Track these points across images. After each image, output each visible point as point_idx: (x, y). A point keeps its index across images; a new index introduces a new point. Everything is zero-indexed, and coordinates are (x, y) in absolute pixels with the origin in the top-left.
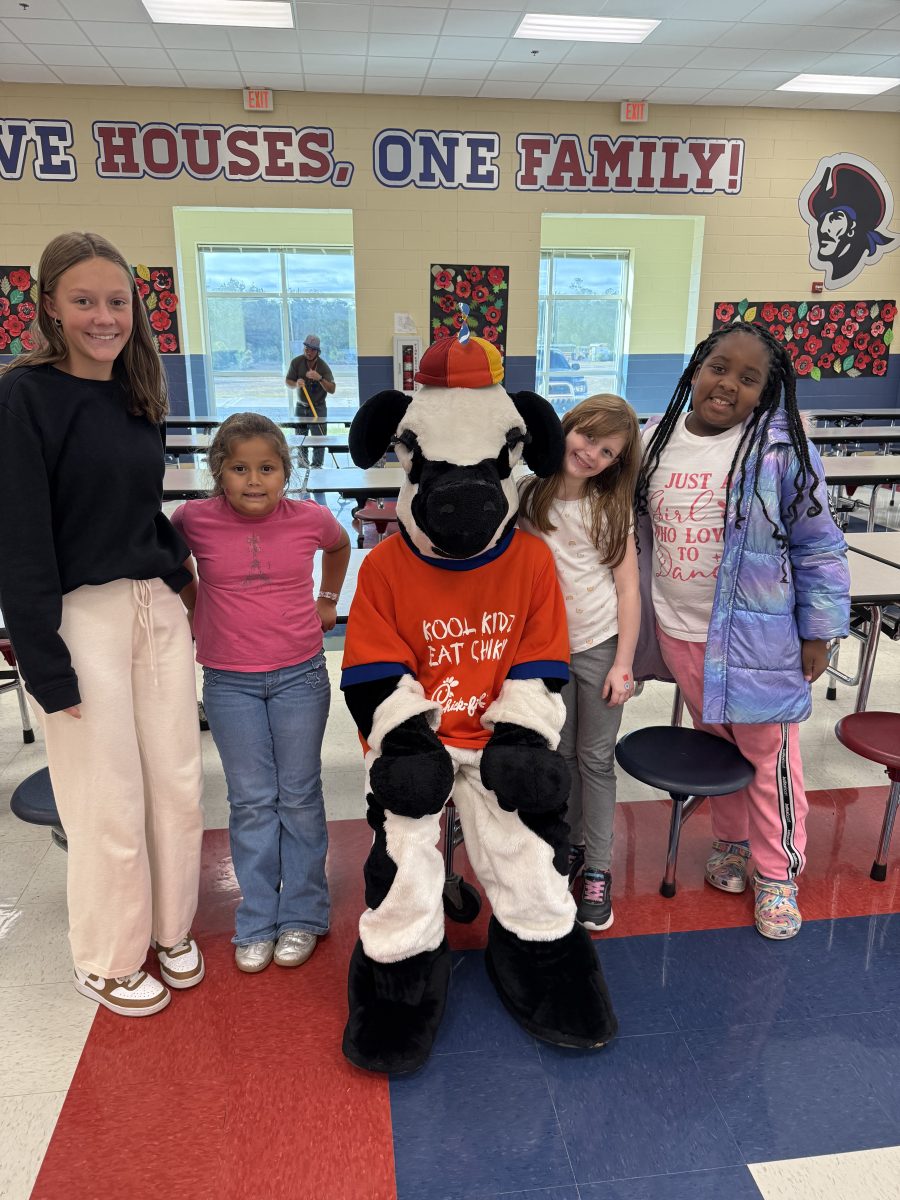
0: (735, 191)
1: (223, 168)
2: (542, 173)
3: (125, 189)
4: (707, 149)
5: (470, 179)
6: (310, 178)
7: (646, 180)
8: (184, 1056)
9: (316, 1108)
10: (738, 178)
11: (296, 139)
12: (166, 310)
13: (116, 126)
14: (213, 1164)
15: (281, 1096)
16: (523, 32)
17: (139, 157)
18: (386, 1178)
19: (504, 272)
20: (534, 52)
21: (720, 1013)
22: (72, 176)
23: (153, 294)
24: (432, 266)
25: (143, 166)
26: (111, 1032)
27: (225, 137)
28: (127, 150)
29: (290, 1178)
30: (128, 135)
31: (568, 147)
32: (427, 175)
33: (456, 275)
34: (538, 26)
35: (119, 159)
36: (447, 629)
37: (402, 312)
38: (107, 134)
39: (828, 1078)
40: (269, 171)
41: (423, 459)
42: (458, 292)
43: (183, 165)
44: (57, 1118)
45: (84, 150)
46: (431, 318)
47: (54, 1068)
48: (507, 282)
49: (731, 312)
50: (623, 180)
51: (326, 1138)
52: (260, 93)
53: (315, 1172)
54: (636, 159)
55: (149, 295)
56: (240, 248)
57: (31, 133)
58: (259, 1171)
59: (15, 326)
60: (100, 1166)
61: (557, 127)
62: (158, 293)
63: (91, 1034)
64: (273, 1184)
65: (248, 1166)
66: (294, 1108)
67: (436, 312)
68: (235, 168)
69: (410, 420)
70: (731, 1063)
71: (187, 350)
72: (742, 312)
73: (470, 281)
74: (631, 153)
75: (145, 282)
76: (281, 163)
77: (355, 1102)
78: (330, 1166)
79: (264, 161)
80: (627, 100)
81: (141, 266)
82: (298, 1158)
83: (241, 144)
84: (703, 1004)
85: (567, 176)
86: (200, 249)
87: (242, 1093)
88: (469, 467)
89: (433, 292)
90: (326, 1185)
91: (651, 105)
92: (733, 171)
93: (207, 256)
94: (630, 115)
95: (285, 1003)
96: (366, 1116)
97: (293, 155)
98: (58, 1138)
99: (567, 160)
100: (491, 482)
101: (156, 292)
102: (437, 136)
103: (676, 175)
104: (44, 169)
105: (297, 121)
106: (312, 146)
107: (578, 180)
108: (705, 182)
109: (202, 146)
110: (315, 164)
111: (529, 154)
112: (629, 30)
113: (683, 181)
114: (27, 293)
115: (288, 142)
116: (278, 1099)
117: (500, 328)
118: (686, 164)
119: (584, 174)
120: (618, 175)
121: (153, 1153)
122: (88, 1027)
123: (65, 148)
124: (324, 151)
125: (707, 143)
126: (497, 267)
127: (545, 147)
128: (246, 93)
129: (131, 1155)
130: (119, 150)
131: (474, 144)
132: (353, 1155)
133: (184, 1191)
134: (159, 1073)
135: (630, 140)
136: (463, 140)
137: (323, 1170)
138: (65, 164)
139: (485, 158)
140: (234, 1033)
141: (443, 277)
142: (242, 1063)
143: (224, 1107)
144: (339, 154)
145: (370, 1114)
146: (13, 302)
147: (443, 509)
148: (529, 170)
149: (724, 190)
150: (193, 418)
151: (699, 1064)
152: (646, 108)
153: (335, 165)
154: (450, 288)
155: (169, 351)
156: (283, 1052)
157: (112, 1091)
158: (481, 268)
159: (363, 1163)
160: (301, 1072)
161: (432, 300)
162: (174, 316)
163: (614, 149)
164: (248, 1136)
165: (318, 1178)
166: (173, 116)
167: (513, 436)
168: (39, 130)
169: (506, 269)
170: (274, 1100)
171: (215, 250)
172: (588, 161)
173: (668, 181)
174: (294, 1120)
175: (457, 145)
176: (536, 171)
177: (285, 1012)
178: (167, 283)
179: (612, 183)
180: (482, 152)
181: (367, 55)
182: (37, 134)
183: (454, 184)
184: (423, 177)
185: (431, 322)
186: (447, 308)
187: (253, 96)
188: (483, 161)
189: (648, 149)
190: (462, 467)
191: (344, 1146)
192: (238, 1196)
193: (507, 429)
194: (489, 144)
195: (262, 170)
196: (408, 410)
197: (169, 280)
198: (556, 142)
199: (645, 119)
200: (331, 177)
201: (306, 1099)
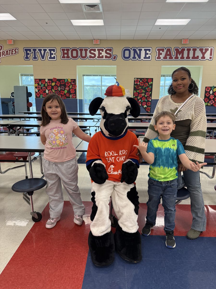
0: (211, 59)
1: (88, 57)
2: (162, 56)
3: (67, 62)
4: (204, 49)
5: (144, 58)
6: (107, 59)
7: (188, 57)
8: (41, 249)
9: (68, 265)
10: (212, 56)
11: (104, 50)
12: (74, 89)
13: (65, 48)
14: (42, 274)
15: (61, 261)
16: (157, 24)
17: (70, 55)
18: (80, 283)
19: (152, 80)
20: (160, 28)
21: (175, 256)
22: (56, 59)
23: (71, 85)
24: (135, 78)
25: (71, 57)
26: (27, 242)
27: (89, 50)
28: (67, 54)
29: (58, 280)
30: (68, 50)
31: (169, 50)
32: (134, 57)
33: (140, 80)
34: (161, 22)
35: (66, 56)
36: (111, 154)
37: (127, 89)
38: (63, 50)
39: (201, 276)
40: (98, 57)
41: (107, 113)
42: (140, 84)
43: (79, 56)
44: (10, 259)
45: (58, 54)
46: (134, 90)
47: (13, 248)
48: (152, 82)
49: (210, 89)
50: (182, 58)
51: (68, 272)
52: (96, 40)
53: (64, 279)
54: (186, 53)
55: (70, 85)
56: (92, 75)
57: (48, 50)
58: (51, 277)
59: (42, 92)
60: (16, 271)
61: (166, 46)
62: (72, 85)
63: (23, 242)
64: (53, 281)
65: (49, 276)
66: (63, 264)
67: (135, 89)
68: (90, 57)
69: (103, 104)
70: (175, 269)
71: (78, 98)
72: (213, 89)
73: (143, 82)
74: (184, 51)
75: (70, 82)
76: (101, 55)
77: (77, 265)
78: (68, 278)
79: (97, 55)
80: (184, 39)
81: (69, 79)
82: (61, 276)
83: (92, 52)
84: (171, 254)
85: (168, 57)
86: (83, 76)
87: (52, 259)
88: (118, 115)
89: (134, 84)
90: (66, 283)
91: (189, 40)
92: (211, 55)
93: (85, 77)
94: (184, 42)
95: (67, 240)
96: (79, 269)
97: (104, 54)
98: (9, 263)
99: (168, 53)
100: (123, 118)
101: (72, 84)
102: (137, 48)
103: (196, 56)
104: (50, 58)
105: (105, 46)
106: (108, 52)
107: (171, 58)
108: (203, 57)
109: (84, 52)
110: (108, 56)
111: (159, 52)
112: (183, 22)
113: (198, 57)
114: (44, 85)
115: (103, 51)
116: (60, 262)
117: (150, 93)
118: (198, 53)
119: (172, 56)
120: (181, 56)
121: (29, 270)
122: (22, 240)
123: (55, 53)
124: (111, 53)
125: (204, 48)
126: (150, 78)
127: (163, 50)
128: (94, 40)
129: (24, 269)
130: (66, 54)
131: (146, 50)
132: (74, 277)
133: (33, 279)
134: (35, 252)
135: (184, 48)
136: (143, 49)
137: (66, 279)
138: (54, 57)
139: (148, 53)
140: (54, 246)
141: (137, 81)
142: (54, 253)
143: (47, 262)
144: (114, 53)
145: (80, 268)
146: (41, 87)
147: (112, 125)
148: (159, 56)
149: (208, 59)
150: (78, 113)
151: (166, 268)
152: (188, 40)
153: (113, 56)
154: (139, 83)
155: (74, 98)
156: (64, 251)
157: (24, 255)
158: (146, 79)
159: (76, 279)
160: (67, 256)
161: (134, 86)
162: (75, 90)
163: (180, 50)
164: (51, 269)
165: (64, 281)
166: (78, 46)
167: (128, 108)
168: (49, 50)
169: (152, 79)
170: (59, 262)
171: (87, 76)
172: (173, 53)
173: (194, 57)
174: (62, 267)
175: (142, 50)
176: (161, 56)
177: (67, 242)
178: (74, 83)
179: (179, 58)
180: (148, 52)
181: (121, 31)
182: (49, 51)
183: (141, 59)
184: (133, 58)
185: (134, 91)
186: (138, 88)
187: (95, 41)
188: (148, 54)
189: (189, 50)
190: (116, 115)
191: (72, 275)
192: (45, 282)
193: (126, 106)
194: (149, 50)
195: (96, 57)
196: (103, 102)
197: (75, 82)
198: (165, 49)
199: (188, 43)
200: (112, 58)
201: (66, 263)
